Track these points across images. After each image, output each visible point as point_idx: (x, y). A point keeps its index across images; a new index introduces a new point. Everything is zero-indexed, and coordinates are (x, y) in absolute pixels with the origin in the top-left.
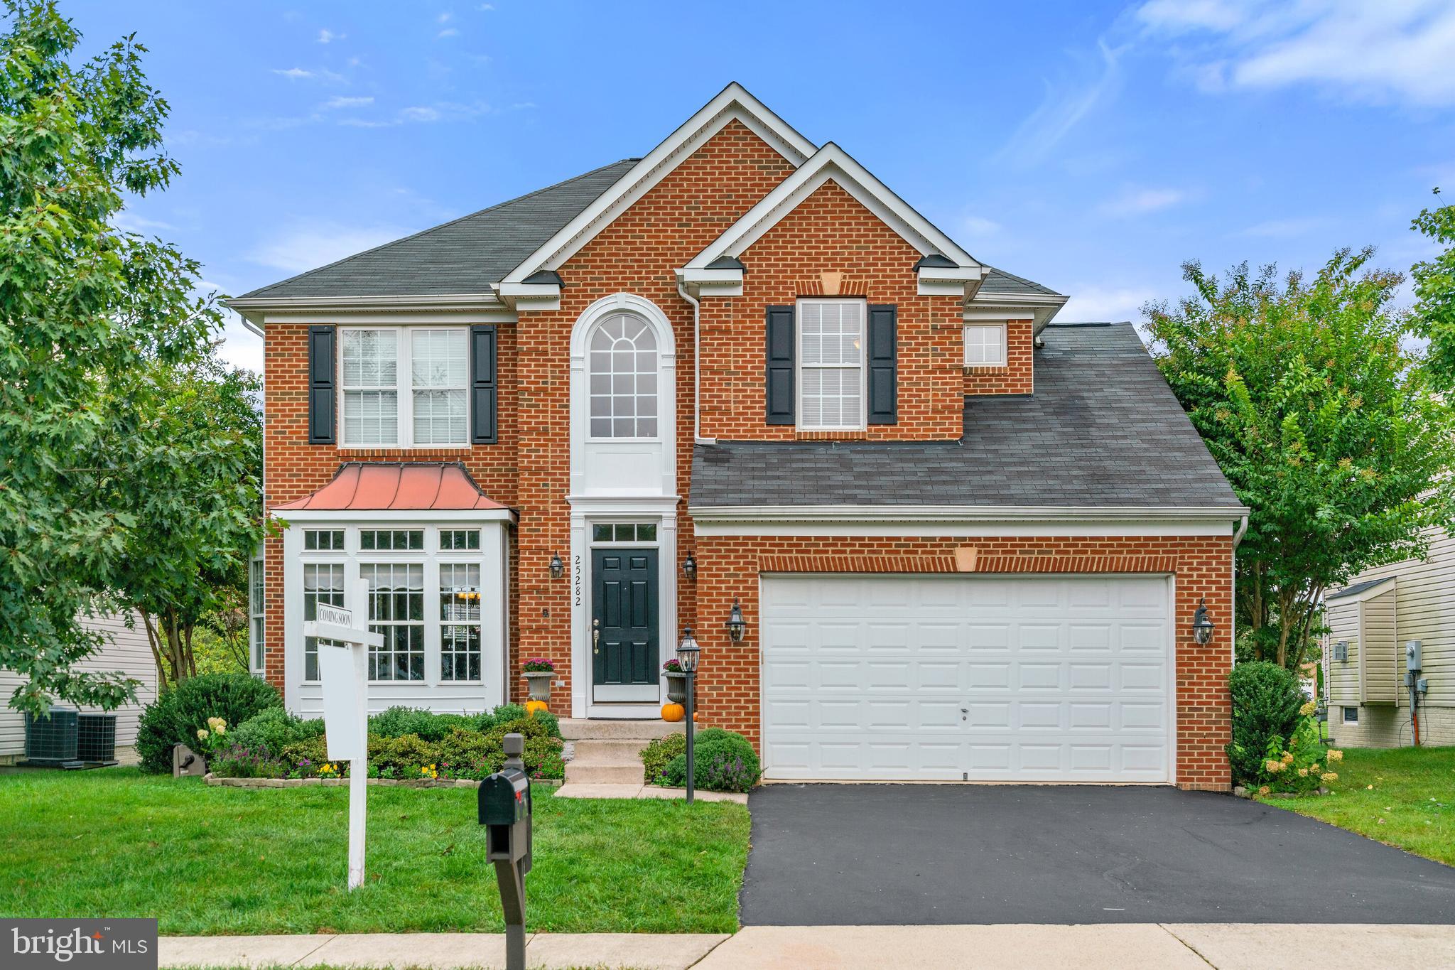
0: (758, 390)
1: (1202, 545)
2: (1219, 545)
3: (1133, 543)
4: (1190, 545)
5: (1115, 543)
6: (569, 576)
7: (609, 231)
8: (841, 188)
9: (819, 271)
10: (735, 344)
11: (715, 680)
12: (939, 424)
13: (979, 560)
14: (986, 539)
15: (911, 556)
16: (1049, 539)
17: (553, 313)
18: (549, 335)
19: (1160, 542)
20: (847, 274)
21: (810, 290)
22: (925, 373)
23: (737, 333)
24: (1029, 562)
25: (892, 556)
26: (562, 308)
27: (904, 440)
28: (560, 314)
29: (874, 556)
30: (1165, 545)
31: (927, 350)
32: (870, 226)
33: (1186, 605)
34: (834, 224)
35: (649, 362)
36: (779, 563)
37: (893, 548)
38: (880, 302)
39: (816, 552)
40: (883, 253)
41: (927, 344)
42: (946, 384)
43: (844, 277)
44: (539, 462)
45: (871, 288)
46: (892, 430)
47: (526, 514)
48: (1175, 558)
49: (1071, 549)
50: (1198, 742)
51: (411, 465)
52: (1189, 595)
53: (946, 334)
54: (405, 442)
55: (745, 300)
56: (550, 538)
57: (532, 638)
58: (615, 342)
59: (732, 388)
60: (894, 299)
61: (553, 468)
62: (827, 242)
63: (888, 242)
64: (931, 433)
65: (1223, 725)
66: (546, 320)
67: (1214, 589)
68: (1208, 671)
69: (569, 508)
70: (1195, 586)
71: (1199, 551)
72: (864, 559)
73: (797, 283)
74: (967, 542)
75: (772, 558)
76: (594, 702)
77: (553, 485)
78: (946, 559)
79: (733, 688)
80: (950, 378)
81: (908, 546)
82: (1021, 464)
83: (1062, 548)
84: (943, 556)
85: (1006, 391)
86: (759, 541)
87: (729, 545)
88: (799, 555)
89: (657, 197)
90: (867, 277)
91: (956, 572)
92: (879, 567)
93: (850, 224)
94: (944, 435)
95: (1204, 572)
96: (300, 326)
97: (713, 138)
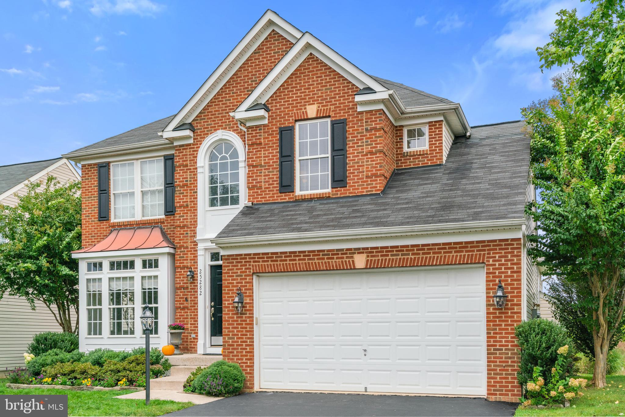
0: (275, 175)
1: (501, 245)
2: (513, 245)
3: (458, 246)
4: (494, 245)
5: (447, 247)
6: (197, 280)
7: (215, 99)
8: (317, 57)
9: (306, 105)
10: (264, 151)
11: (231, 334)
12: (369, 184)
13: (368, 261)
14: (372, 248)
15: (330, 261)
16: (407, 246)
17: (190, 145)
18: (188, 156)
19: (475, 244)
20: (320, 105)
21: (301, 116)
22: (362, 156)
23: (265, 144)
24: (396, 261)
25: (320, 261)
26: (194, 142)
27: (351, 195)
28: (193, 145)
29: (310, 262)
30: (478, 247)
31: (363, 142)
32: (332, 76)
33: (491, 284)
34: (313, 78)
35: (235, 166)
36: (262, 268)
37: (321, 256)
38: (338, 118)
39: (281, 261)
40: (339, 91)
41: (363, 139)
42: (373, 161)
43: (319, 107)
44: (183, 222)
45: (333, 111)
46: (344, 190)
47: (179, 249)
48: (484, 255)
49: (421, 252)
50: (500, 370)
51: (139, 228)
52: (493, 277)
53: (373, 132)
54: (138, 217)
55: (269, 126)
56: (189, 261)
57: (181, 313)
58: (220, 157)
59: (263, 174)
60: (345, 116)
61: (190, 225)
62: (309, 88)
63: (341, 84)
64: (365, 190)
65: (516, 359)
66: (187, 149)
67: (509, 273)
68: (505, 325)
69: (197, 245)
70: (497, 272)
71: (500, 249)
72: (305, 263)
73: (295, 113)
74: (361, 251)
75: (259, 265)
76: (211, 346)
77: (191, 234)
78: (349, 261)
79: (239, 338)
80: (376, 157)
81: (329, 255)
82: (407, 203)
83: (415, 252)
84: (347, 260)
85: (428, 163)
86: (252, 256)
87: (237, 259)
88: (272, 263)
89: (237, 78)
90: (331, 105)
91: (355, 269)
92: (313, 268)
93: (321, 77)
94: (372, 191)
95: (503, 262)
96: (95, 164)
97: (263, 42)
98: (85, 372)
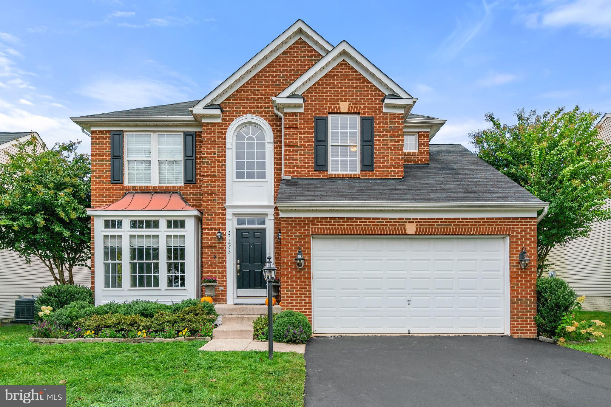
0: (311, 155)
1: (522, 222)
2: (531, 222)
3: (490, 221)
4: (517, 222)
5: (481, 221)
6: (225, 240)
7: (244, 87)
8: (349, 64)
9: (339, 101)
10: (300, 134)
11: (290, 287)
12: (393, 171)
13: (417, 229)
14: (420, 219)
15: (384, 227)
16: (450, 219)
17: (218, 123)
18: (216, 133)
19: (503, 220)
20: (351, 103)
21: (334, 110)
22: (387, 148)
23: (301, 129)
24: (441, 230)
25: (375, 227)
26: (222, 121)
27: (377, 178)
28: (221, 124)
29: (367, 227)
30: (505, 222)
31: (388, 137)
32: (362, 81)
33: (515, 250)
34: (345, 80)
35: (262, 146)
36: (321, 230)
37: (376, 223)
38: (366, 116)
39: (338, 225)
40: (368, 94)
41: (387, 135)
42: (396, 153)
43: (350, 104)
44: (212, 190)
45: (362, 109)
46: (372, 174)
47: (206, 213)
48: (510, 228)
49: (461, 224)
50: (521, 315)
51: (157, 193)
52: (516, 245)
53: (396, 131)
54: (155, 182)
55: (305, 114)
56: (217, 224)
57: (209, 268)
58: (247, 137)
59: (299, 154)
60: (373, 114)
61: (218, 192)
62: (342, 88)
63: (370, 89)
64: (389, 175)
65: (533, 307)
66: (215, 126)
67: (528, 243)
68: (525, 281)
69: (226, 210)
70: (519, 241)
71: (521, 225)
72: (362, 228)
73: (329, 107)
74: (411, 220)
75: (317, 228)
76: (237, 297)
77: (218, 200)
78: (401, 228)
79: (299, 291)
80: (398, 150)
81: (383, 222)
83: (456, 223)
84: (400, 227)
85: (418, 162)
86: (311, 220)
87: (296, 221)
88: (330, 227)
89: (265, 72)
90: (360, 104)
91: (406, 235)
92: (369, 232)
93: (352, 80)
94: (395, 176)
95: (524, 234)
96: (107, 131)
97: (290, 47)
98: (136, 323)
